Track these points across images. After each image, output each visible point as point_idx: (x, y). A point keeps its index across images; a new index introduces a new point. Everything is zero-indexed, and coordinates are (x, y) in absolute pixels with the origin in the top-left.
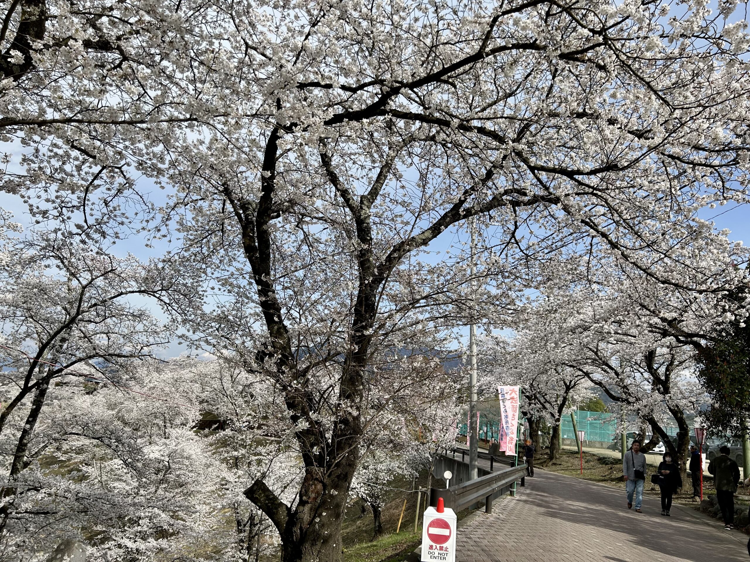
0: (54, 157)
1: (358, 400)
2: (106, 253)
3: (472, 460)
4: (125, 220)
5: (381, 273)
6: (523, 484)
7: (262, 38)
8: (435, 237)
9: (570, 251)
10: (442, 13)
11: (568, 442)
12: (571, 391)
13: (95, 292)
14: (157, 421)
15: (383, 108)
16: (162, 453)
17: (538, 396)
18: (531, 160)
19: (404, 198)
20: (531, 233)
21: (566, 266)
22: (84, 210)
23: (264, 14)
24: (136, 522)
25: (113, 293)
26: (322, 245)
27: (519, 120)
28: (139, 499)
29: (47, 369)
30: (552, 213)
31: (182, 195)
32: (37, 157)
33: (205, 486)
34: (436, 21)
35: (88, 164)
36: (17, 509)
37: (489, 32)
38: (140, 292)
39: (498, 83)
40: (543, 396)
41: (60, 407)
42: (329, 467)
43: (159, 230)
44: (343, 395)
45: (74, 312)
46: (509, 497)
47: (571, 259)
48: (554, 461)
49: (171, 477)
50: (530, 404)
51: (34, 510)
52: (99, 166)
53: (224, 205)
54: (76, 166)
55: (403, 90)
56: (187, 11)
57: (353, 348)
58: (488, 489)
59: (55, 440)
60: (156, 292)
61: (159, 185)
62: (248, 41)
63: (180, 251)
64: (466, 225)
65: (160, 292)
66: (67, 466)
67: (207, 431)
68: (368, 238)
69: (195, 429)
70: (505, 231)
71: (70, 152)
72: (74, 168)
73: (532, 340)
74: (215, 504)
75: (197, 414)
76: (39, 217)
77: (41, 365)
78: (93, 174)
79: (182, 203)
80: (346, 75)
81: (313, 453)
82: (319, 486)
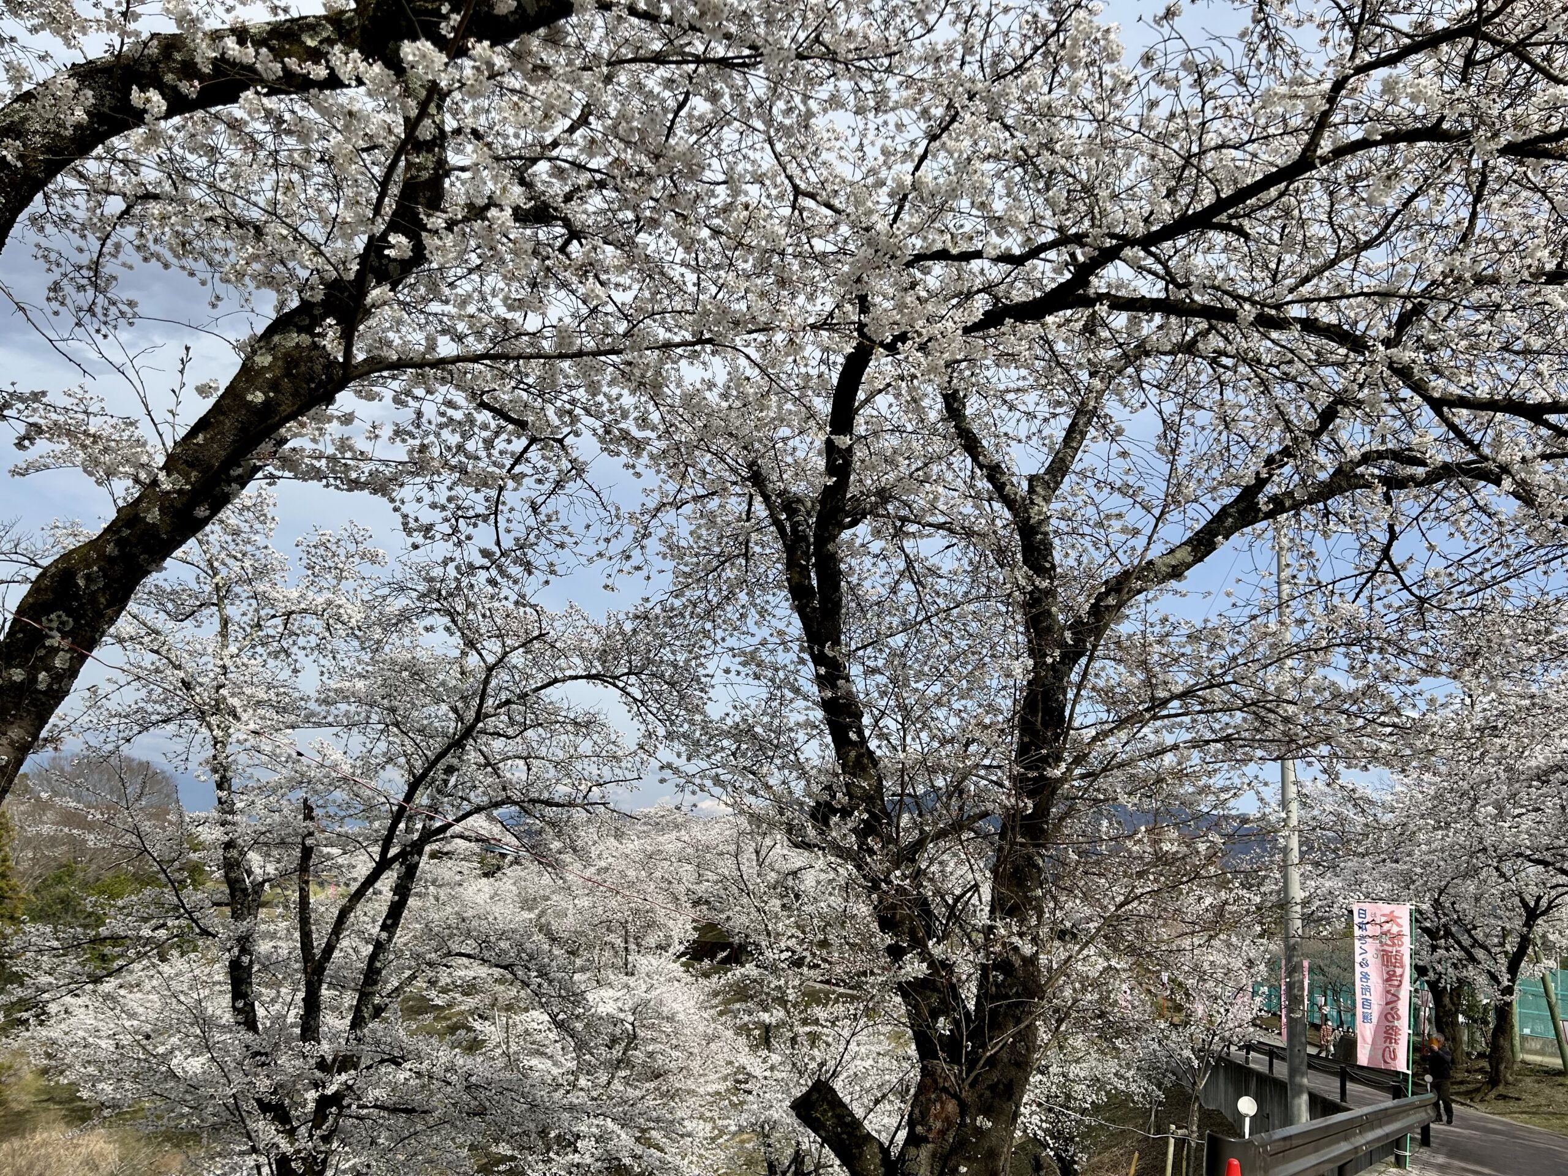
0: (446, 425)
1: (1034, 922)
2: (533, 601)
3: (1293, 1072)
4: (567, 539)
5: (1079, 641)
6: (1425, 1140)
7: (825, 173)
8: (1201, 560)
9: (1532, 590)
10: (1210, 85)
11: (1536, 1045)
12: (1539, 921)
13: (508, 678)
14: (611, 938)
15: (1081, 291)
16: (620, 1004)
17: (1454, 929)
18: (1432, 384)
19: (1125, 478)
20: (1431, 548)
21: (1524, 625)
22: (496, 522)
23: (830, 126)
24: (570, 1144)
25: (540, 678)
26: (943, 582)
27: (1401, 297)
28: (578, 1098)
29: (419, 826)
30: (1481, 503)
31: (671, 487)
32: (418, 427)
33: (702, 1080)
34: (1198, 103)
35: (504, 436)
36: (359, 1098)
37: (1325, 115)
38: (589, 677)
39: (1337, 220)
40: (1468, 932)
41: (437, 900)
42: (972, 1064)
43: (628, 557)
44: (998, 906)
45: (470, 716)
46: (1394, 1170)
47: (1535, 608)
48: (1501, 1089)
49: (638, 1056)
50: (1434, 948)
51: (389, 1103)
52: (523, 438)
53: (750, 505)
54: (485, 441)
55: (1128, 252)
56: (686, 136)
57: (1022, 805)
58: (1344, 1147)
59: (430, 964)
60: (617, 678)
61: (631, 471)
62: (798, 182)
63: (666, 597)
64: (1270, 533)
65: (625, 678)
66: (445, 1018)
67: (706, 963)
68: (1048, 565)
69: (684, 959)
70: (1363, 546)
71: (475, 415)
72: (481, 445)
73: (1438, 797)
74: (726, 1122)
75: (689, 927)
76: (418, 538)
77: (410, 818)
78: (513, 454)
79: (671, 504)
80: (1001, 233)
81: (936, 1030)
82: (952, 1106)
